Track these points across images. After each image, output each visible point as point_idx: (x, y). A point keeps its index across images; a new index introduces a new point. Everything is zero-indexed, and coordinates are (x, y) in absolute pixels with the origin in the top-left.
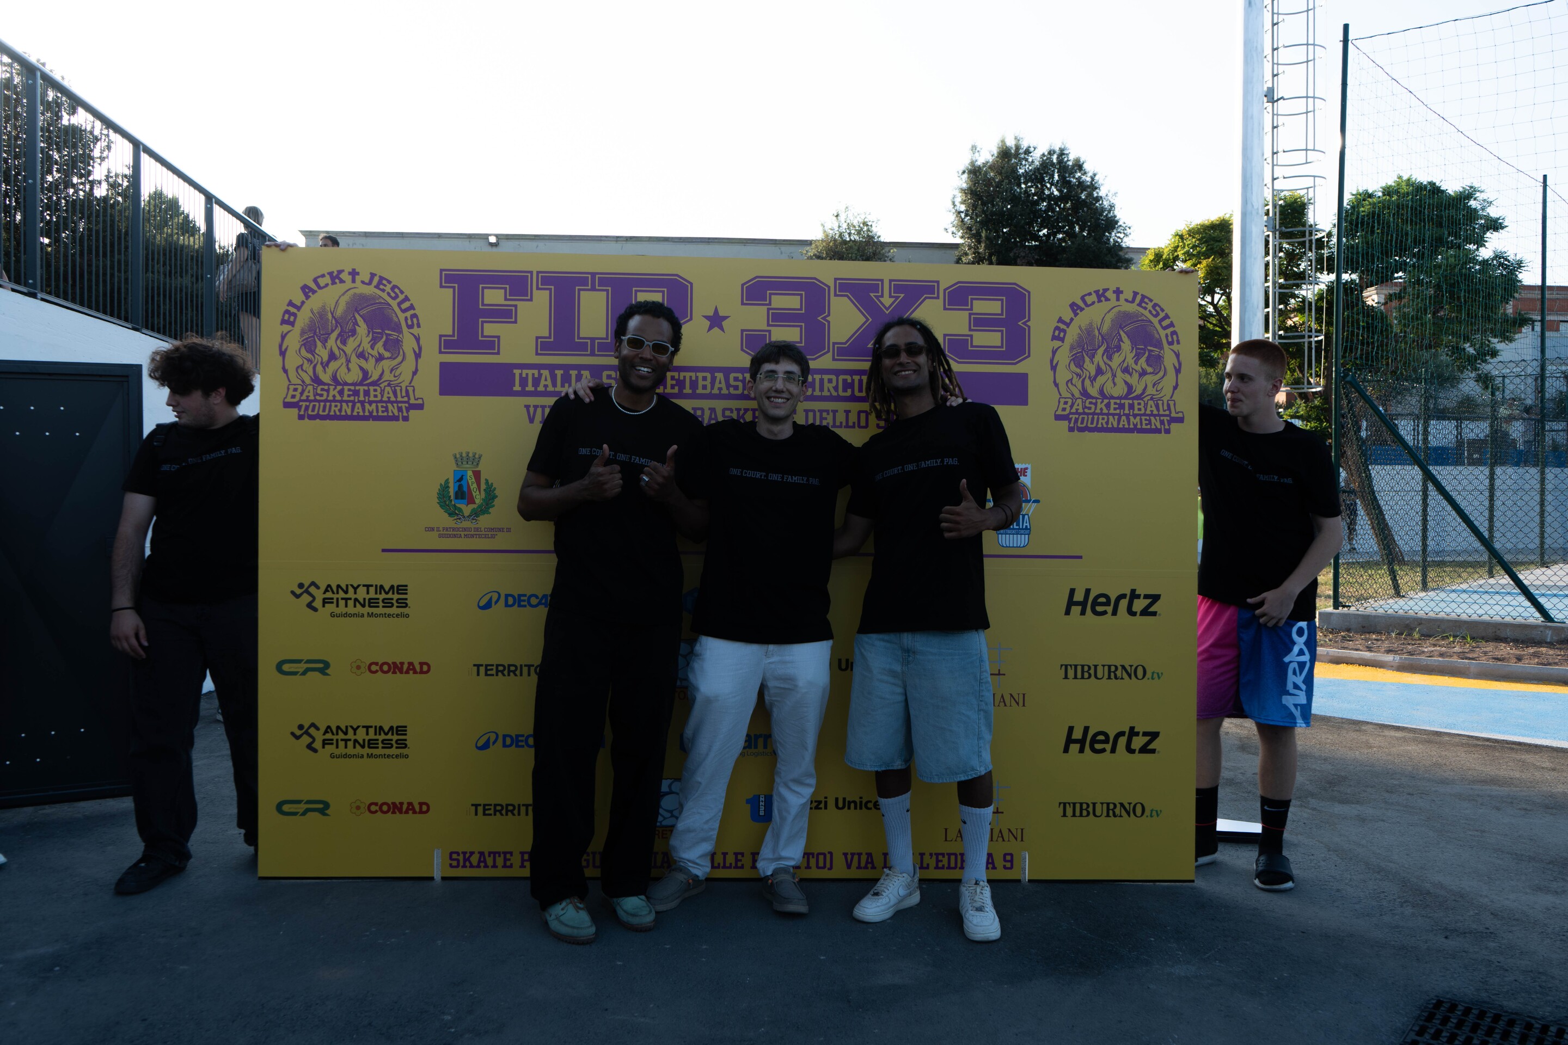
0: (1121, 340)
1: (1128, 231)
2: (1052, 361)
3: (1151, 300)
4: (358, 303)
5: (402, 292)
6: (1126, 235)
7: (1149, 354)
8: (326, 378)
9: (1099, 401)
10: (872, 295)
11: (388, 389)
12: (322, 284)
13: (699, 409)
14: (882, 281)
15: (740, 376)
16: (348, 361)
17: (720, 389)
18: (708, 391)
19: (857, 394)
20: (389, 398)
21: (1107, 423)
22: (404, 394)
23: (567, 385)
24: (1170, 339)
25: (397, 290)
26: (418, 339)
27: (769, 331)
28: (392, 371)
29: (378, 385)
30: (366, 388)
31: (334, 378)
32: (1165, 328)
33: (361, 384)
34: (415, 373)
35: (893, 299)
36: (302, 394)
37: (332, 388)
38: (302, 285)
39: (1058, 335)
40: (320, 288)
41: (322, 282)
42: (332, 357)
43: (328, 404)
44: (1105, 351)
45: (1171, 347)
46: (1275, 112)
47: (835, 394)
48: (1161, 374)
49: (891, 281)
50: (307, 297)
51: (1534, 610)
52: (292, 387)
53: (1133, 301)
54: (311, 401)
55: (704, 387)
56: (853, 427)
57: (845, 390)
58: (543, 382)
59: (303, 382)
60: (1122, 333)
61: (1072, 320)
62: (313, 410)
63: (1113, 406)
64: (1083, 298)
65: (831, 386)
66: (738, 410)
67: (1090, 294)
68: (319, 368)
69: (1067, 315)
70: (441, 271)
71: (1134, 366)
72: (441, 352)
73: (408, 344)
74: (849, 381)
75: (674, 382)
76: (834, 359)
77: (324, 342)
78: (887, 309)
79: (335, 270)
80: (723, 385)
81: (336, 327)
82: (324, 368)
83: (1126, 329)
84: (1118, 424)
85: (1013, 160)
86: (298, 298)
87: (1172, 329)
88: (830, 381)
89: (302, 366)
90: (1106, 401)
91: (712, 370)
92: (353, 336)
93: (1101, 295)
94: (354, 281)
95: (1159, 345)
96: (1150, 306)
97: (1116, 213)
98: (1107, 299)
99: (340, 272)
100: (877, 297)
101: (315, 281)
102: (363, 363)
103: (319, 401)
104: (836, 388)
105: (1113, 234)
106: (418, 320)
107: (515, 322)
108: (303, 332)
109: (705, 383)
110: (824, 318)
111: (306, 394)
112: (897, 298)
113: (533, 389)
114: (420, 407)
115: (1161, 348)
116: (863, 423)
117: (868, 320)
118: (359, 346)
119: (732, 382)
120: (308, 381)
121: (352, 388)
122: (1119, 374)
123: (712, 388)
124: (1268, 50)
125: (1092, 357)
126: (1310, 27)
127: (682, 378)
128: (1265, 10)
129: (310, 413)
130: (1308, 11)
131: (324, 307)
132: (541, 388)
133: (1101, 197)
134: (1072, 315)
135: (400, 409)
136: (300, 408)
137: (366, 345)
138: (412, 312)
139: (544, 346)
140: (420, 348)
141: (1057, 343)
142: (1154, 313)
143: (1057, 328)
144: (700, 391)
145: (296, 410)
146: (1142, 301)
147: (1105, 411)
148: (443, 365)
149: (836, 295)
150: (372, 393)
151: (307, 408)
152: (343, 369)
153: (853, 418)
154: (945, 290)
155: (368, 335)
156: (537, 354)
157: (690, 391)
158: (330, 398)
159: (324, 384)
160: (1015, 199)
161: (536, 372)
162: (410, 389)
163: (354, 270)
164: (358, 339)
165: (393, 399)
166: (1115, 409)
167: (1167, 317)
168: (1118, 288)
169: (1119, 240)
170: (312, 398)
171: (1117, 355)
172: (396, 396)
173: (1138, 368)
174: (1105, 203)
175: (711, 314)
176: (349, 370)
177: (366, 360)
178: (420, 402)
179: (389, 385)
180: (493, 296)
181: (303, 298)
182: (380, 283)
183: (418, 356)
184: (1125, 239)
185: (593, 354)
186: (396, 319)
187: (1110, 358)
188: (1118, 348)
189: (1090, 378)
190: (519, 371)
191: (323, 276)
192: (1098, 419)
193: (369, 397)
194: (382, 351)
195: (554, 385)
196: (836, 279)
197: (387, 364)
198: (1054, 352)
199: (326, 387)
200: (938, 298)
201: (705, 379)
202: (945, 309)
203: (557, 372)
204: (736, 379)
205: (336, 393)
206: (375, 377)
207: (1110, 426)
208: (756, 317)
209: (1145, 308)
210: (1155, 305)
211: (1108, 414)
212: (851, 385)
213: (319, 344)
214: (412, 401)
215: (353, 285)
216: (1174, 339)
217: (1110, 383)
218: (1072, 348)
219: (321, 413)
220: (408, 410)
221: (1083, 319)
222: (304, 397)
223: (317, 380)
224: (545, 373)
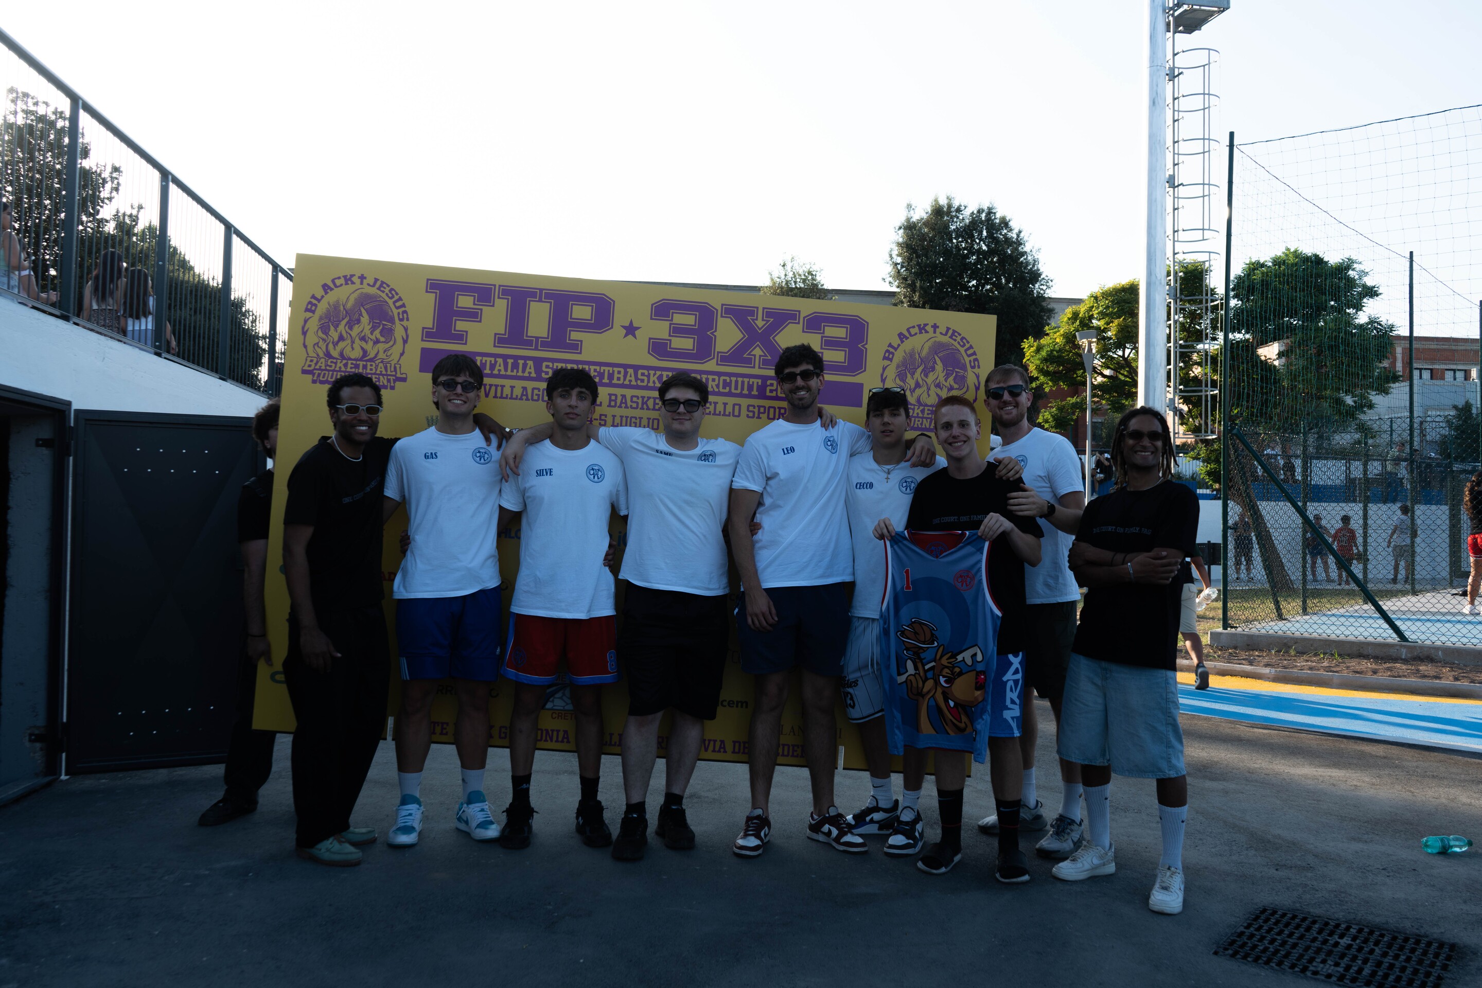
0: (935, 362)
1: (1050, 284)
2: (882, 375)
3: (960, 334)
4: (364, 300)
5: (397, 294)
6: (1048, 287)
7: (956, 375)
8: (335, 353)
9: (916, 407)
10: (749, 318)
11: (381, 365)
12: (338, 284)
13: (614, 395)
14: (757, 308)
15: (646, 372)
16: (353, 342)
17: (630, 381)
18: (621, 382)
19: (733, 391)
20: (381, 371)
21: (922, 424)
22: (393, 369)
23: (515, 371)
24: (973, 364)
25: (393, 292)
26: (406, 329)
27: (670, 340)
28: (385, 351)
29: (374, 362)
30: (365, 363)
31: (341, 354)
32: (969, 356)
33: (361, 360)
34: (402, 354)
35: (765, 322)
36: (316, 364)
37: (339, 361)
38: (323, 283)
39: (888, 356)
40: (336, 286)
41: (338, 282)
42: (341, 338)
43: (335, 373)
44: (923, 370)
45: (973, 370)
46: (1176, 196)
47: (716, 390)
48: (965, 389)
49: (764, 308)
50: (326, 293)
51: (1392, 631)
52: (309, 359)
53: (946, 334)
54: (322, 370)
55: (619, 379)
56: (729, 415)
57: (724, 388)
58: (497, 368)
59: (318, 355)
60: (936, 357)
61: (899, 345)
62: (323, 377)
63: (926, 412)
64: (908, 330)
65: (714, 384)
66: (643, 397)
67: (914, 327)
68: (331, 346)
69: (896, 341)
70: (428, 280)
71: (944, 383)
72: (422, 340)
73: (399, 332)
74: (728, 381)
75: (596, 374)
76: (717, 364)
77: (336, 327)
78: (760, 329)
79: (348, 274)
80: (633, 378)
81: (346, 316)
82: (334, 346)
83: (940, 355)
84: (930, 425)
85: (946, 218)
86: (319, 293)
87: (974, 357)
88: (714, 380)
89: (318, 343)
90: (921, 408)
91: (626, 367)
92: (358, 324)
93: (922, 329)
94: (362, 283)
95: (964, 368)
96: (958, 339)
97: (1040, 266)
98: (927, 332)
99: (352, 276)
100: (753, 320)
101: (333, 281)
102: (364, 344)
103: (329, 371)
104: (718, 386)
105: (1037, 286)
106: (407, 315)
107: (480, 321)
108: (321, 319)
109: (619, 376)
110: (711, 333)
111: (319, 364)
112: (768, 321)
113: (489, 372)
114: (404, 380)
115: (966, 370)
116: (736, 413)
117: (745, 336)
118: (362, 331)
119: (640, 376)
120: (321, 355)
121: (354, 362)
122: (933, 388)
123: (625, 380)
124: (1169, 143)
125: (913, 374)
126: (1206, 123)
127: (602, 371)
128: (1167, 108)
129: (321, 379)
130: (1204, 109)
131: (338, 301)
132: (496, 372)
133: (1026, 252)
134: (900, 342)
135: (389, 381)
136: (314, 374)
137: (367, 331)
138: (403, 309)
139: (500, 341)
140: (407, 336)
141: (887, 362)
142: (962, 344)
143: (887, 351)
144: (615, 381)
145: (311, 376)
146: (953, 334)
147: (920, 415)
148: (424, 350)
149: (722, 316)
150: (369, 367)
151: (319, 375)
152: (349, 348)
153: (729, 409)
154: (804, 318)
155: (369, 324)
156: (495, 346)
157: (608, 381)
158: (337, 369)
159: (334, 358)
160: (947, 253)
161: (493, 359)
162: (398, 366)
163: (362, 275)
164: (362, 327)
165: (384, 372)
166: (928, 414)
167: (971, 347)
168: (935, 324)
169: (1042, 292)
170: (323, 368)
171: (931, 374)
172: (386, 370)
173: (947, 384)
174: (1029, 258)
175: (627, 324)
176: (353, 349)
177: (366, 342)
178: (404, 376)
179: (382, 362)
180: (465, 302)
181: (323, 293)
182: (381, 286)
183: (405, 342)
184: (1048, 291)
185: (537, 349)
186: (391, 313)
187: (926, 376)
188: (933, 369)
189: (910, 389)
190: (480, 358)
191: (339, 278)
192: (915, 421)
193: (366, 369)
194: (379, 336)
195: (506, 370)
196: (723, 305)
197: (381, 347)
198: (884, 369)
199: (335, 361)
200: (798, 323)
201: (619, 372)
202: (803, 331)
203: (508, 360)
204: (643, 374)
205: (341, 365)
206: (372, 355)
207: (923, 426)
208: (661, 330)
209: (955, 340)
210: (963, 338)
211: (922, 418)
212: (729, 384)
213: (332, 328)
214: (399, 375)
215: (361, 286)
216: (976, 364)
217: (925, 394)
218: (898, 367)
219: (329, 379)
220: (395, 381)
221: (908, 345)
222: (317, 367)
223: (328, 355)
224: (500, 361)
